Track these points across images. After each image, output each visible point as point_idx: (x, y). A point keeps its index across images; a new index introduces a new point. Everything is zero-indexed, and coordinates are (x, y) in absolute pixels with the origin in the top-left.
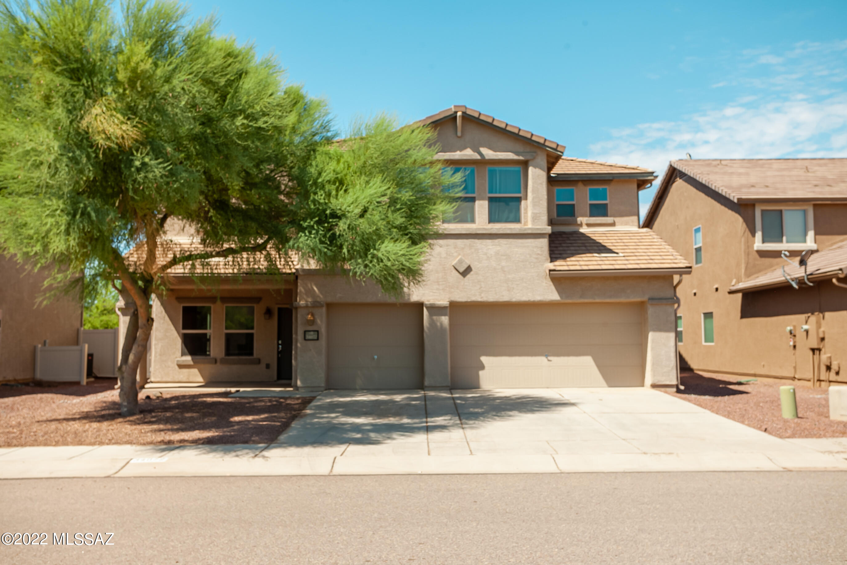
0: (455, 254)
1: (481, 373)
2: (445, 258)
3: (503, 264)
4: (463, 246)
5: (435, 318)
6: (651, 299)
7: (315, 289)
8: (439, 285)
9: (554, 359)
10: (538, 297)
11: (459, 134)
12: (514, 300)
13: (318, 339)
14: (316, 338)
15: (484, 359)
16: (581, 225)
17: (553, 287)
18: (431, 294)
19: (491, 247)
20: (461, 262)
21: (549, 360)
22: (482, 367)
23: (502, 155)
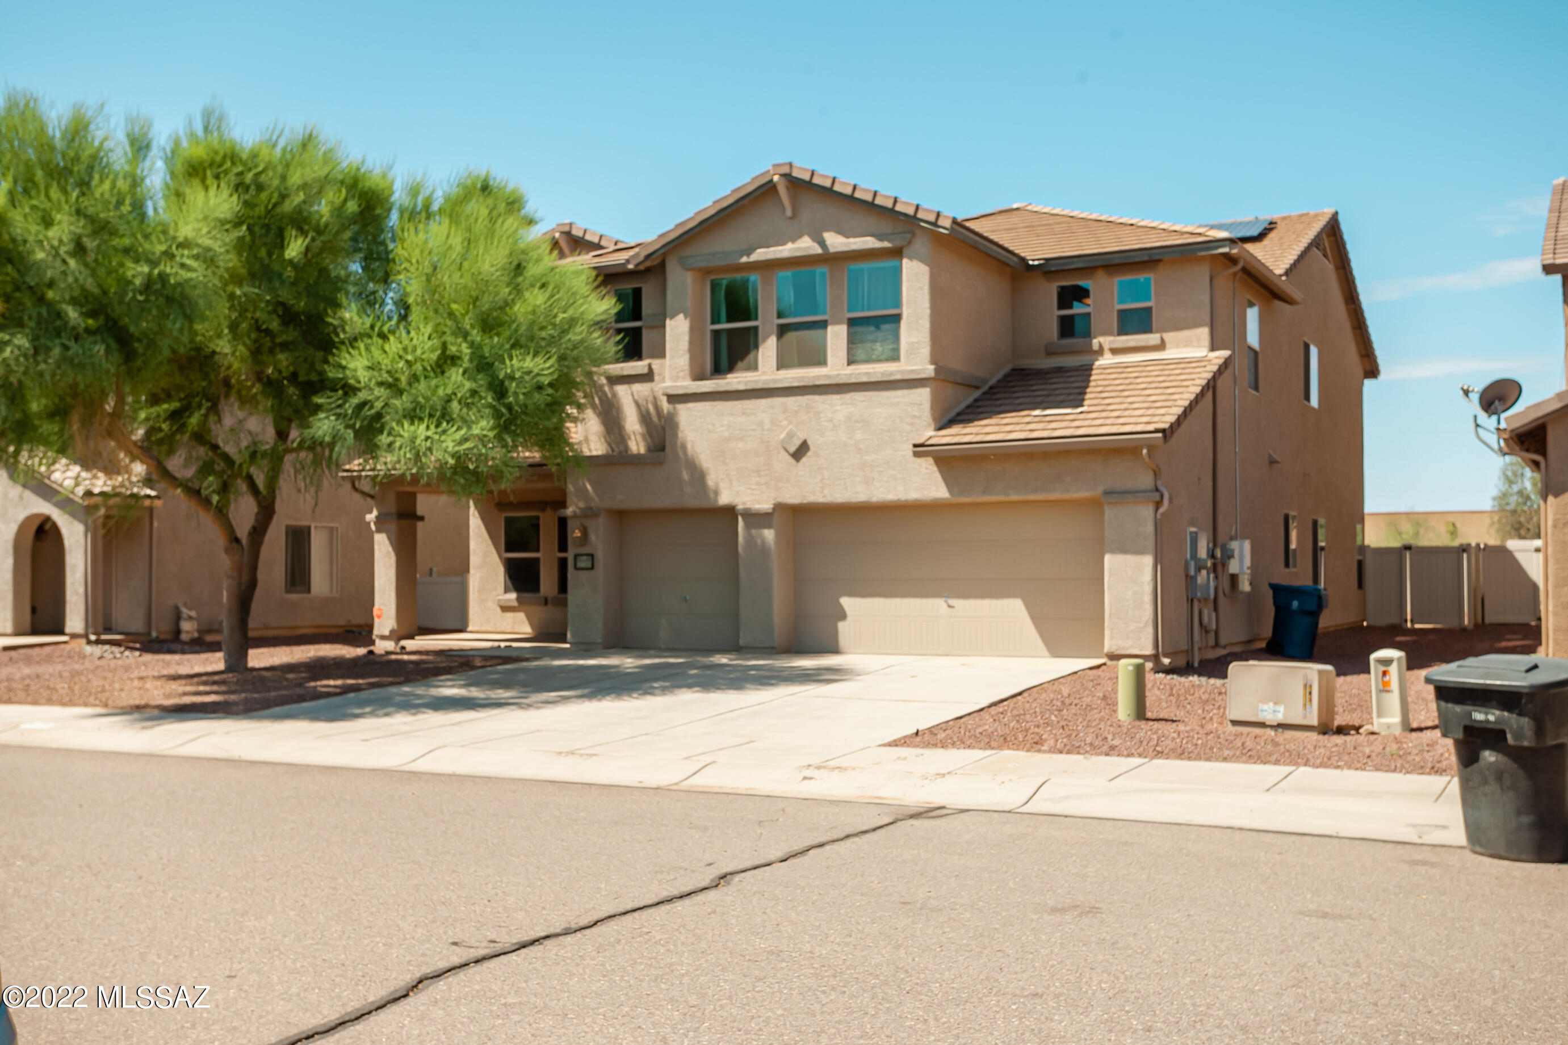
0: (785, 423)
1: (841, 625)
2: (769, 430)
3: (858, 435)
4: (796, 408)
5: (754, 531)
6: (1108, 493)
7: (589, 487)
8: (759, 476)
9: (960, 604)
10: (913, 495)
11: (789, 212)
12: (874, 499)
13: (592, 568)
14: (590, 566)
15: (845, 601)
16: (1100, 352)
17: (938, 476)
18: (749, 491)
19: (839, 408)
20: (790, 435)
21: (950, 606)
22: (843, 616)
23: (855, 243)
